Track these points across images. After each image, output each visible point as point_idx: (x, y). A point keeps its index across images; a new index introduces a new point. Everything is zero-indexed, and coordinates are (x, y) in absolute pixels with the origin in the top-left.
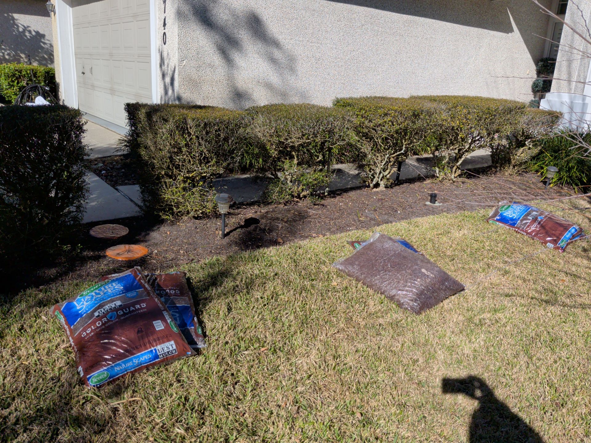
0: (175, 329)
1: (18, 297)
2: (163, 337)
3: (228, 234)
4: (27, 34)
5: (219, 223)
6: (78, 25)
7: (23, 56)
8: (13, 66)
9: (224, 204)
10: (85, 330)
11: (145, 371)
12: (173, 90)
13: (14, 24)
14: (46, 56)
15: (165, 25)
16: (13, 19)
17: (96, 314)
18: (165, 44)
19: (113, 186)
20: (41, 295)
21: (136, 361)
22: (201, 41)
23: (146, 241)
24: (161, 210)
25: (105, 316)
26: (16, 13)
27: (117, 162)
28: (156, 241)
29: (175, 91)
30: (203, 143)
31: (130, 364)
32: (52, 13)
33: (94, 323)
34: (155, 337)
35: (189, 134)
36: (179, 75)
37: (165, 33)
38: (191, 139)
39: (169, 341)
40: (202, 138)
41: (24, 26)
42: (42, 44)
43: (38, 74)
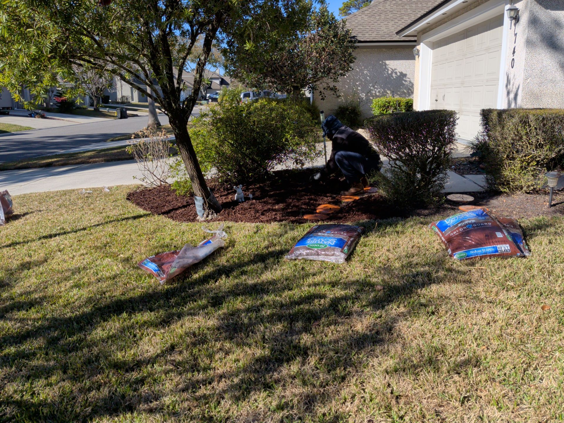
0: (510, 239)
1: (409, 219)
2: (502, 241)
3: (554, 205)
4: (394, 75)
5: (547, 198)
6: (436, 63)
7: (389, 92)
8: (383, 99)
9: (553, 179)
10: (452, 232)
11: (488, 258)
12: (516, 103)
13: (386, 68)
14: (405, 91)
15: (514, 52)
16: (386, 64)
17: (460, 225)
18: (512, 67)
19: (461, 175)
20: (422, 220)
21: (484, 251)
22: (545, 62)
23: (487, 205)
24: (500, 184)
25: (465, 226)
26: (388, 60)
27: (463, 161)
28: (494, 205)
29: (518, 104)
30: (540, 132)
31: (479, 251)
32: (417, 56)
33: (458, 229)
34: (496, 240)
35: (530, 126)
36: (523, 91)
37: (513, 59)
38: (530, 130)
39: (505, 244)
40: (540, 129)
41: (392, 69)
42: (404, 82)
43: (401, 104)
